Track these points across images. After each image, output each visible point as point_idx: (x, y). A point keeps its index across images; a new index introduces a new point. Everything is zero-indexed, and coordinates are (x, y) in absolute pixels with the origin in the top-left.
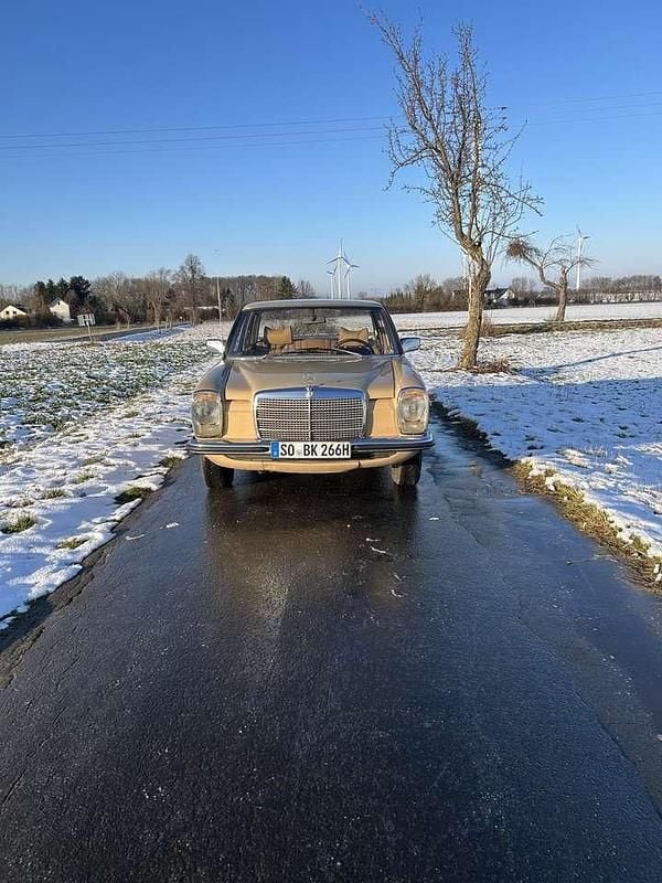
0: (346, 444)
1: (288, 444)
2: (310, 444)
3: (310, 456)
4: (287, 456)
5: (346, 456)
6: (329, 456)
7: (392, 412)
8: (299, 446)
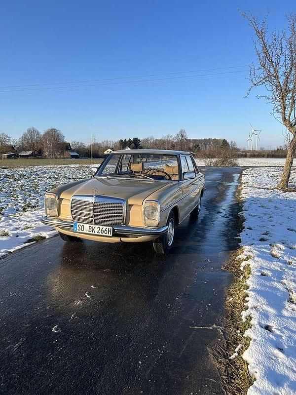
0: (110, 228)
1: (81, 224)
2: (92, 226)
3: (91, 233)
4: (81, 231)
5: (109, 235)
6: (101, 234)
7: (141, 213)
8: (87, 226)
